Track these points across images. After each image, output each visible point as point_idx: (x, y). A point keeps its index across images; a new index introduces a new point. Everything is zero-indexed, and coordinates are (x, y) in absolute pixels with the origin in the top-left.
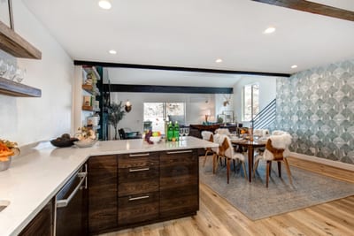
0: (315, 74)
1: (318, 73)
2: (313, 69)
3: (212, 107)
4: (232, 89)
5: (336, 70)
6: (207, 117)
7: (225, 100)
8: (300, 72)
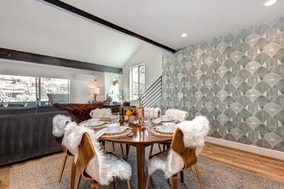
0: (199, 49)
1: (202, 48)
2: (197, 44)
3: (101, 86)
4: (121, 69)
5: (220, 45)
6: (95, 96)
7: (115, 80)
8: (185, 48)
